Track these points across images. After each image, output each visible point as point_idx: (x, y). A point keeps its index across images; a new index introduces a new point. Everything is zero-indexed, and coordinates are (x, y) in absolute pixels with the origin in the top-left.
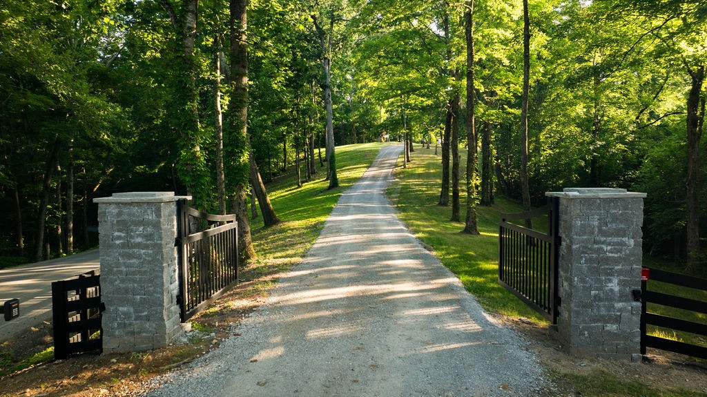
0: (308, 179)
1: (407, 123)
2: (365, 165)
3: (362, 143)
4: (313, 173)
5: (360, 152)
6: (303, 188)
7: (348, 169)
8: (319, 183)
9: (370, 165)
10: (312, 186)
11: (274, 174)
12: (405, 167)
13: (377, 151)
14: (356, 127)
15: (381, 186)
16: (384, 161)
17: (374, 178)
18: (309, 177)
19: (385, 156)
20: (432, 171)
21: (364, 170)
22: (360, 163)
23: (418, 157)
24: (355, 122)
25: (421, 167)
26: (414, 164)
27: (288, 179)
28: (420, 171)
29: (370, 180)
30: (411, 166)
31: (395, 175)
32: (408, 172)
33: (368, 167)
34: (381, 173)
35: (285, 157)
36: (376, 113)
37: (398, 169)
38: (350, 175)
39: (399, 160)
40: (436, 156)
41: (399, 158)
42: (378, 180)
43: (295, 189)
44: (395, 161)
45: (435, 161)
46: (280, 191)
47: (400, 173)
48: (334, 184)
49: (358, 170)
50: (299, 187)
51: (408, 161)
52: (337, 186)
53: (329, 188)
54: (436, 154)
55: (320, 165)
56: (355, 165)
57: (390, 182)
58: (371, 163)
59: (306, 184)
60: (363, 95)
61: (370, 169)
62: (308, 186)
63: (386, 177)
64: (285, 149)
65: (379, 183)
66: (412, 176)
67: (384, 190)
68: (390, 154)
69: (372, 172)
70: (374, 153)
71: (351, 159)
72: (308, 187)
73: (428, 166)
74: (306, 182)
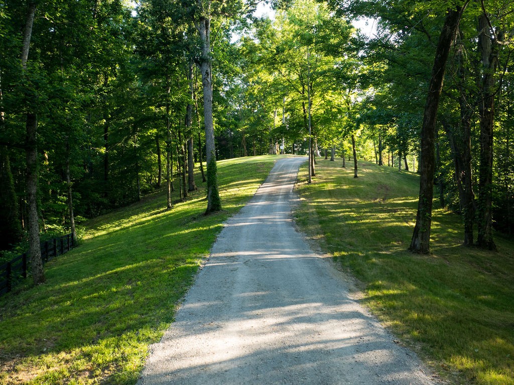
0: (184, 198)
1: (312, 126)
2: (258, 180)
3: (253, 155)
4: (191, 190)
5: (251, 164)
6: (173, 211)
7: (236, 185)
8: (196, 204)
9: (264, 180)
10: (186, 207)
11: (145, 191)
12: (310, 182)
13: (272, 163)
14: (246, 138)
15: (284, 209)
16: (281, 174)
17: (271, 197)
18: (185, 195)
19: (282, 169)
20: (345, 187)
21: (257, 185)
22: (252, 177)
23: (323, 170)
24: (244, 132)
25: (331, 182)
26: (321, 178)
27: (160, 198)
28: (330, 187)
29: (266, 200)
30: (317, 180)
31: (299, 192)
32: (314, 188)
33: (262, 182)
34: (281, 189)
35: (160, 170)
36: (269, 122)
37: (301, 185)
38: (239, 192)
39: (300, 174)
40: (343, 169)
41: (299, 171)
42: (277, 200)
43: (163, 211)
44: (294, 175)
45: (346, 175)
46: (143, 215)
47: (305, 190)
48: (215, 205)
49: (249, 186)
50: (169, 208)
51: (313, 175)
52: (218, 210)
53: (207, 213)
54: (343, 167)
55: (202, 180)
56: (245, 179)
57: (294, 203)
58: (266, 177)
59: (180, 204)
60: (256, 91)
61: (265, 185)
62: (181, 207)
63: (286, 195)
64: (159, 160)
65: (279, 203)
66: (320, 193)
67: (291, 216)
68: (287, 166)
69: (268, 188)
70: (269, 166)
71: (241, 173)
72: (180, 209)
73: (338, 181)
74: (181, 201)
